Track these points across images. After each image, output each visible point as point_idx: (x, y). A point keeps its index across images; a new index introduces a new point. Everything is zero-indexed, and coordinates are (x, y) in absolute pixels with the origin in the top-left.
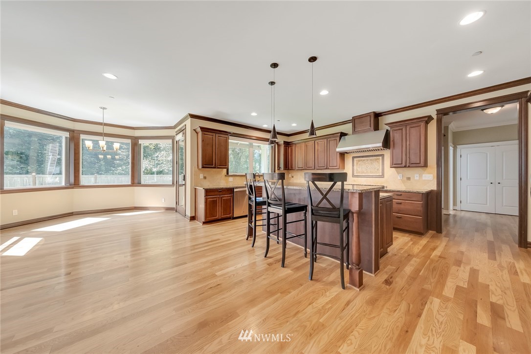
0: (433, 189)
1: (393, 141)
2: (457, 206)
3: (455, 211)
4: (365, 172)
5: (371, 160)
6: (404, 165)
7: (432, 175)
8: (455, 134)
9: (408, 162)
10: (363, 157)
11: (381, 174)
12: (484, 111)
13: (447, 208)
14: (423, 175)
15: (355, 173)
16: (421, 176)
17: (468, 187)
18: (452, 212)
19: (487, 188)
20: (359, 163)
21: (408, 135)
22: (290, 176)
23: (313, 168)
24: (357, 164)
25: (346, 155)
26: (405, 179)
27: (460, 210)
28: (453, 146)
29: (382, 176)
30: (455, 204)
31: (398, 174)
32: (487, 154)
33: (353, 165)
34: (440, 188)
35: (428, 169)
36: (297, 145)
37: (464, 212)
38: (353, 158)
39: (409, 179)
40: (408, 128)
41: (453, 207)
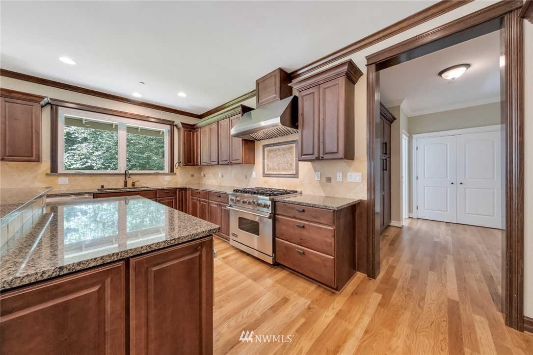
0: (361, 199)
1: (302, 114)
2: (412, 212)
3: (410, 220)
4: (277, 168)
5: (283, 149)
6: (316, 155)
7: (360, 174)
8: (411, 120)
9: (321, 150)
10: (274, 145)
11: (294, 172)
12: (443, 75)
13: (399, 219)
14: (348, 174)
15: (266, 170)
16: (345, 176)
17: (426, 188)
18: (405, 223)
19: (447, 190)
20: (271, 154)
21: (321, 102)
22: (202, 175)
23: (216, 163)
24: (268, 155)
25: (256, 142)
26: (324, 180)
27: (416, 218)
28: (408, 135)
29: (296, 176)
30: (410, 210)
31: (316, 172)
32: (447, 145)
33: (264, 159)
34: (372, 197)
35: (355, 163)
36: (202, 130)
37: (420, 222)
38: (265, 146)
39: (329, 180)
40: (321, 90)
41: (408, 215)
